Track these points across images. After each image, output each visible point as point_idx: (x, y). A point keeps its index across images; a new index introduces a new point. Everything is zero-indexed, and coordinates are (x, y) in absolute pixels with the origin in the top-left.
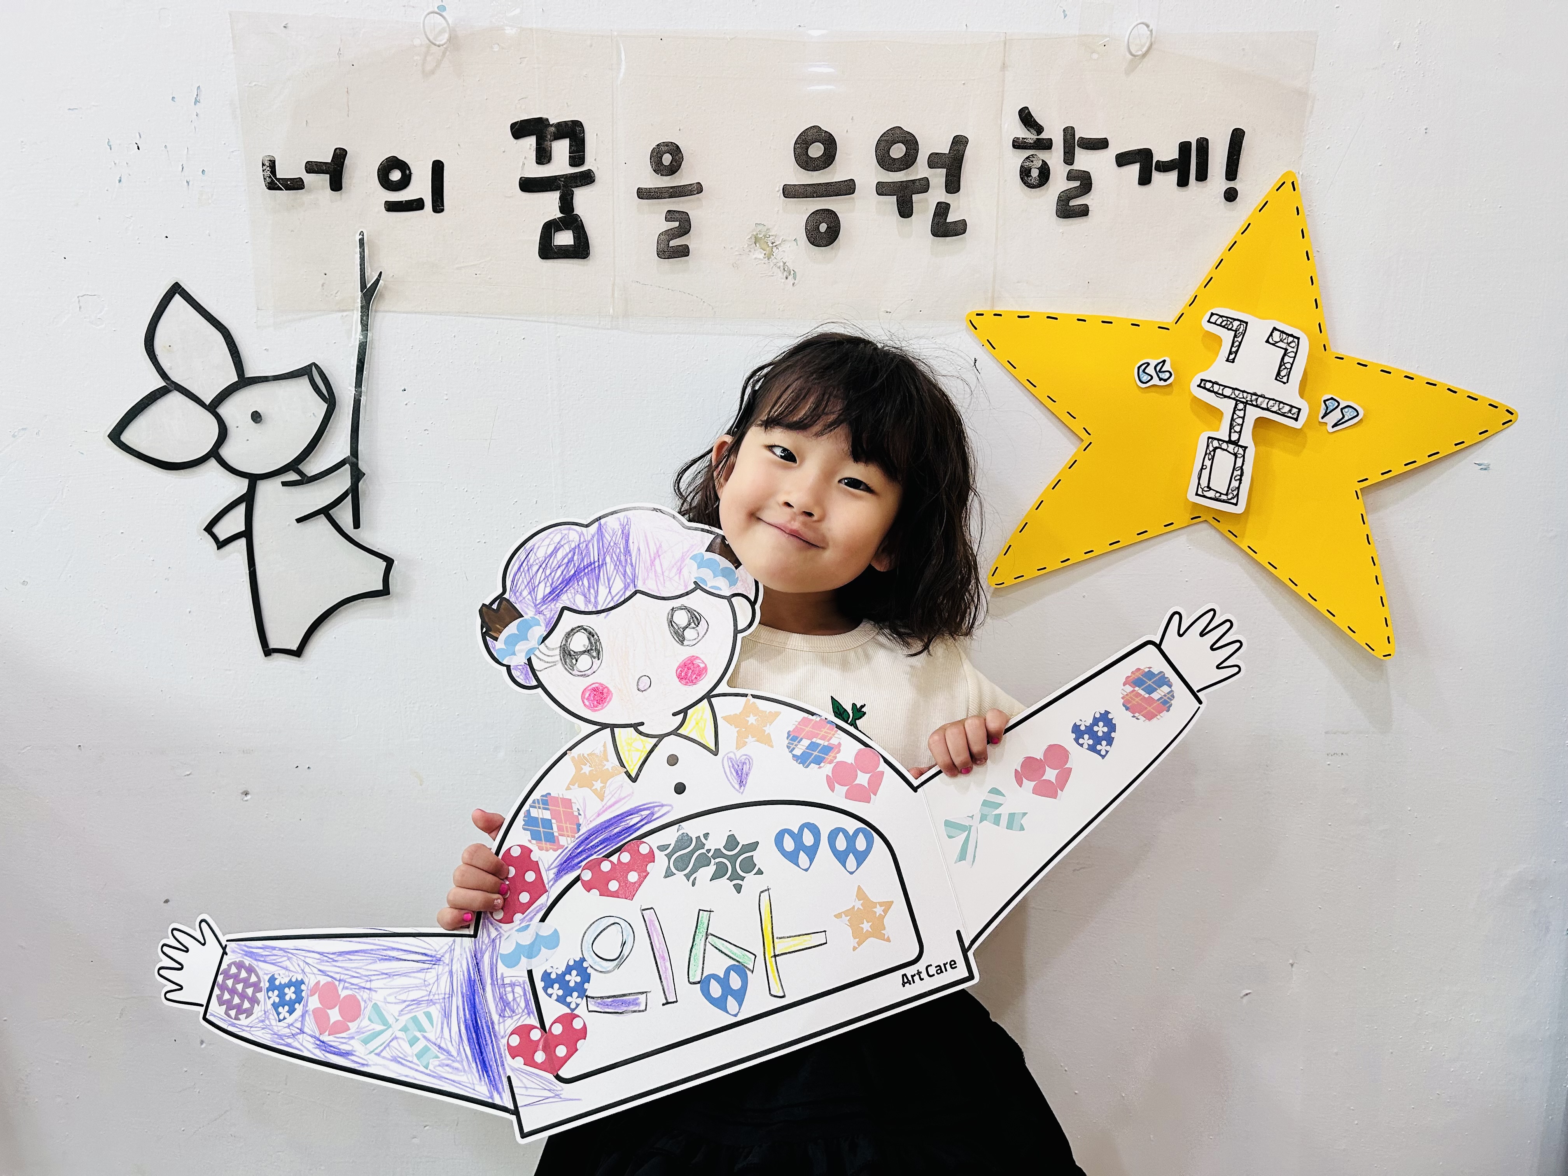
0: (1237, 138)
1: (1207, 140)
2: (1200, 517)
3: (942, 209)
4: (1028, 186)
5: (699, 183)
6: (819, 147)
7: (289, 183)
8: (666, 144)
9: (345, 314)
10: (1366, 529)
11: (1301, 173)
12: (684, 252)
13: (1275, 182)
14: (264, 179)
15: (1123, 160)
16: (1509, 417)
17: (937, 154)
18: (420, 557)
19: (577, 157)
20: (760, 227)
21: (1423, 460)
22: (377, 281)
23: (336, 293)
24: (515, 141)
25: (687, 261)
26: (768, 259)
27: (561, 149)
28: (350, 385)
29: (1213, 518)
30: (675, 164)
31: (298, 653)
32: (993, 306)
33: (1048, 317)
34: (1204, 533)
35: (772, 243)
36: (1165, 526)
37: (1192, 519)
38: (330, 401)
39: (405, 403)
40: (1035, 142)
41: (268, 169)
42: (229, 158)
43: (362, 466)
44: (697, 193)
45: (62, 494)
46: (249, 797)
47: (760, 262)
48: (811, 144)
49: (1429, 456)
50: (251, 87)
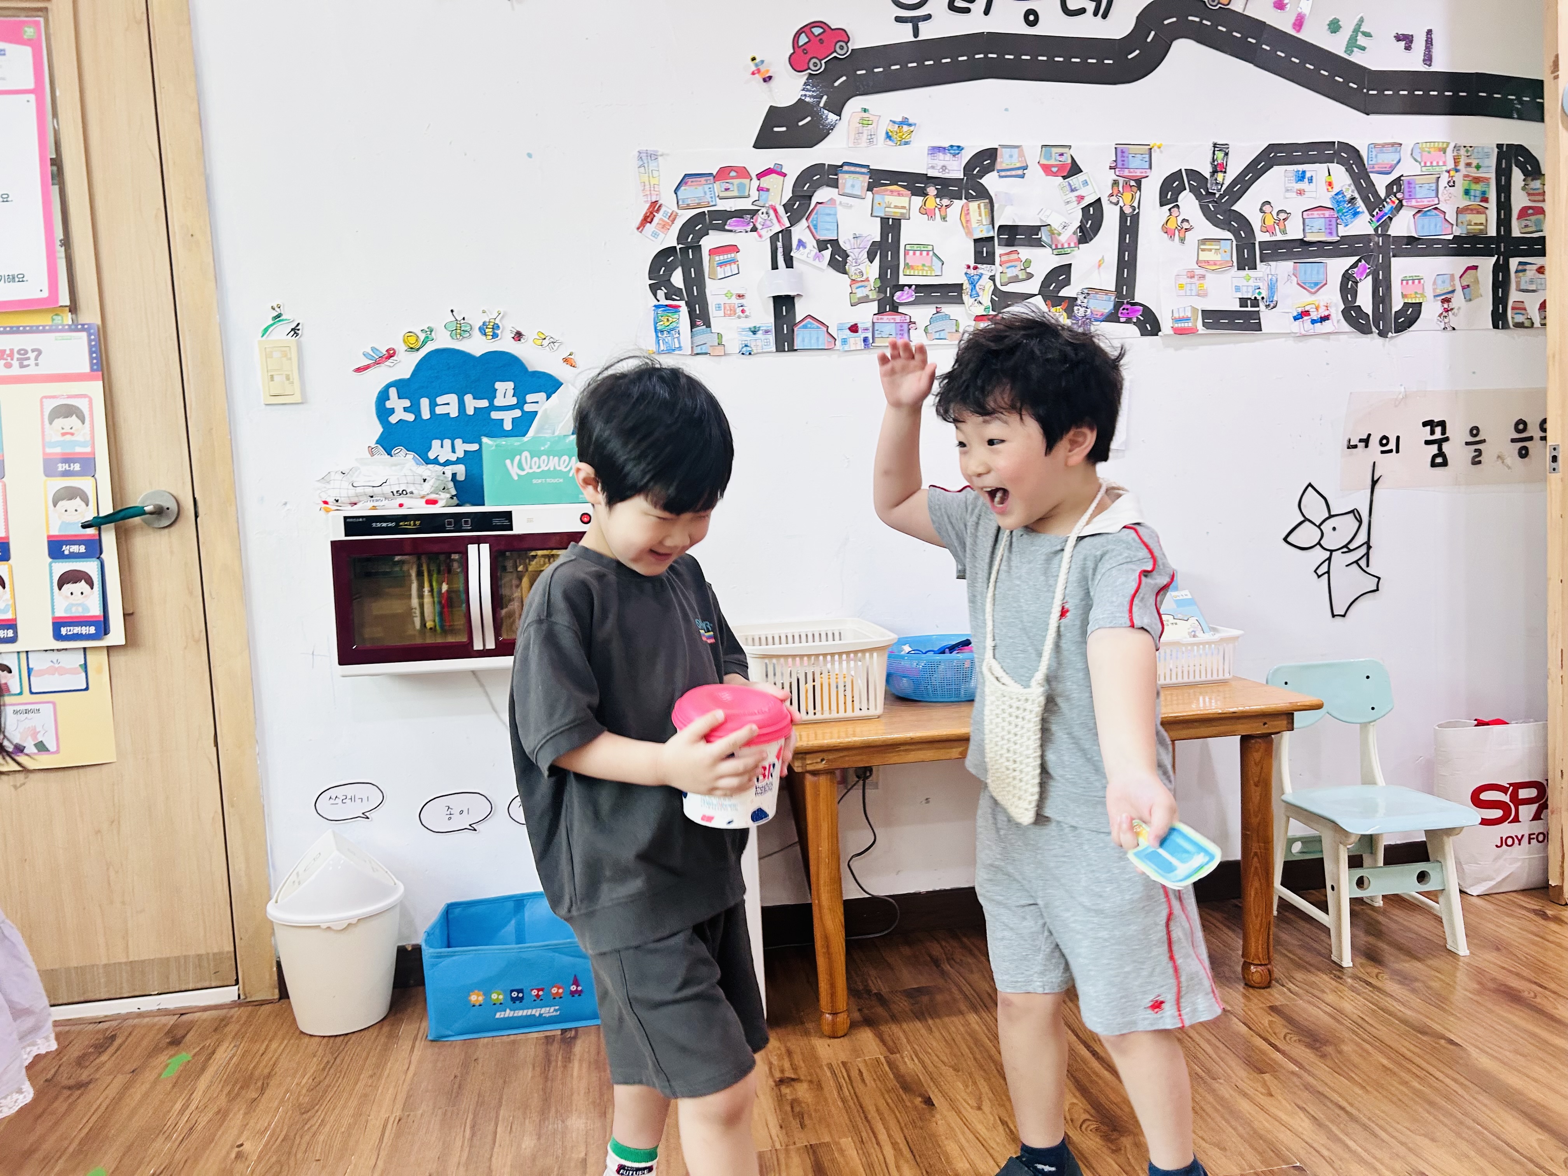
5: (1484, 439)
6: (1522, 425)
7: (1353, 446)
8: (1474, 426)
9: (1366, 490)
12: (1480, 462)
14: (1347, 445)
18: (1388, 577)
19: (1444, 432)
20: (1503, 453)
22: (1377, 478)
23: (1362, 484)
24: (1423, 428)
25: (1481, 466)
26: (1502, 463)
27: (1438, 430)
28: (1367, 515)
30: (1477, 433)
31: (1344, 616)
35: (1504, 458)
38: (1360, 521)
41: (1348, 442)
43: (1371, 544)
44: (1484, 443)
48: (1519, 425)
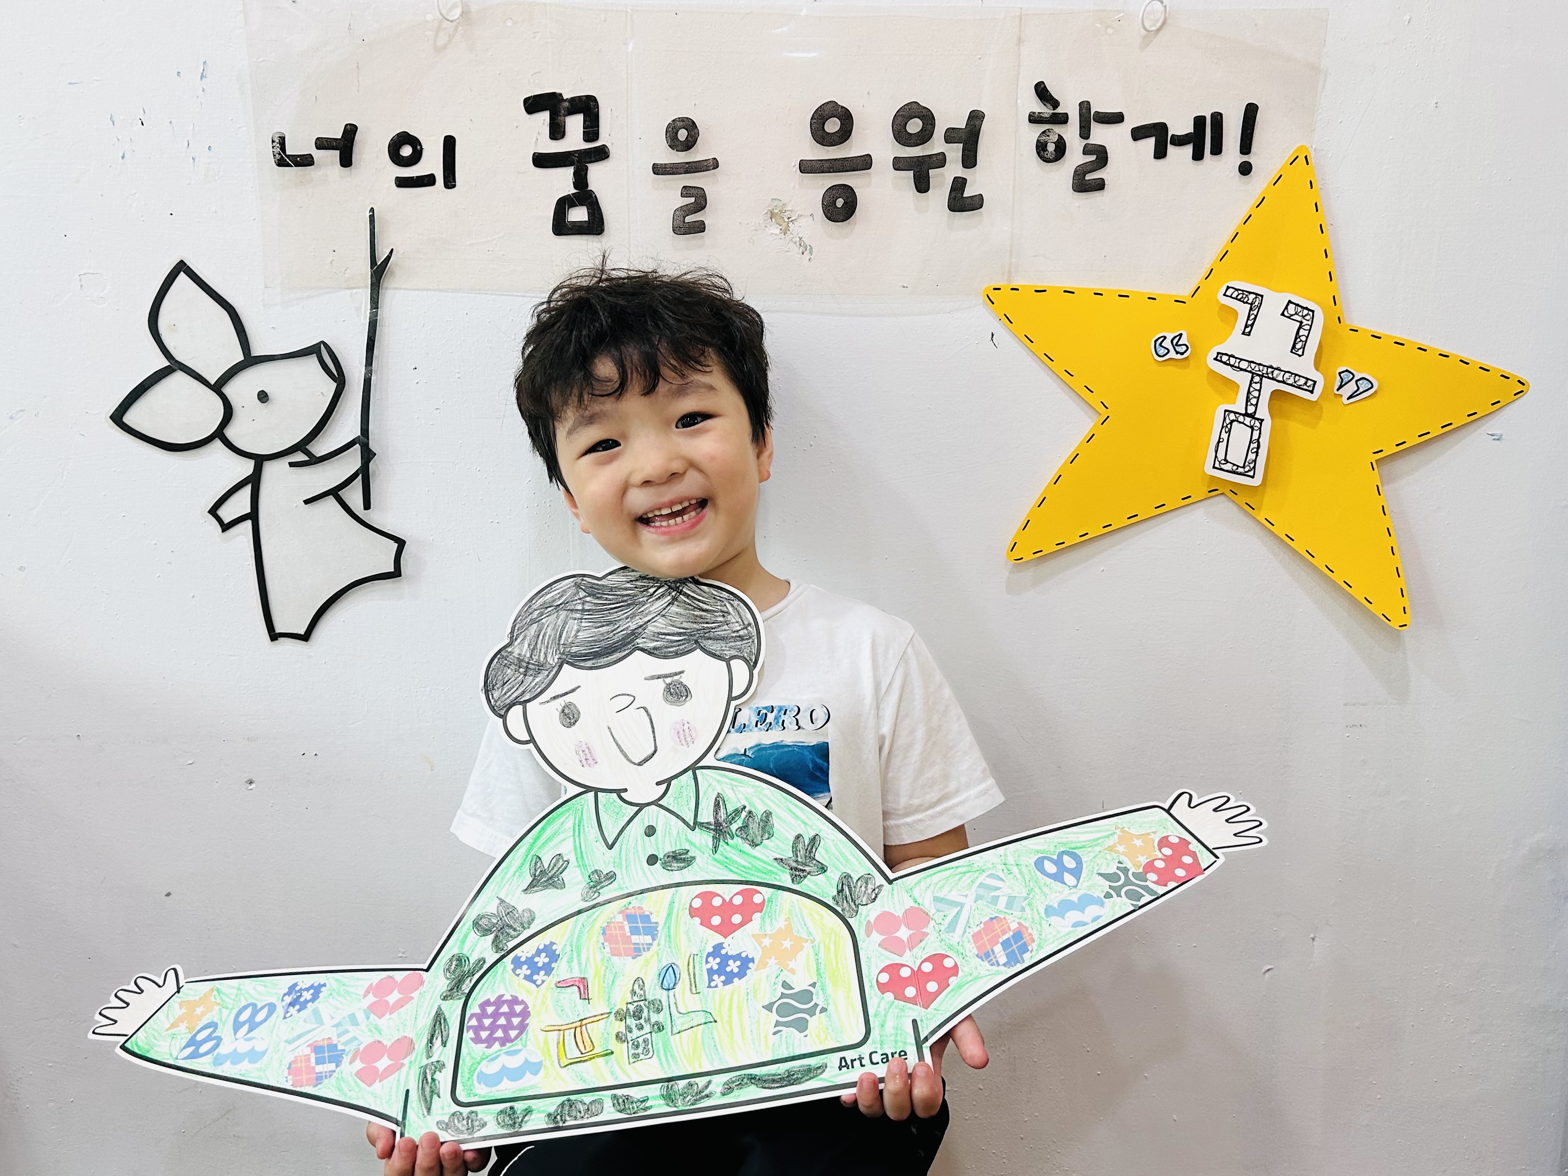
0: (1251, 112)
1: (1221, 115)
2: (1217, 490)
3: (959, 184)
4: (1043, 160)
5: (715, 159)
6: (835, 121)
7: (298, 159)
8: (682, 120)
9: (354, 291)
10: (1381, 500)
11: (1314, 147)
12: (700, 227)
13: (1289, 156)
14: (274, 156)
15: (1138, 134)
16: (1521, 387)
17: (953, 129)
18: (431, 538)
19: (591, 131)
20: (776, 203)
21: (1436, 431)
22: (388, 258)
23: (346, 270)
24: (529, 116)
25: (702, 237)
26: (785, 234)
27: (575, 124)
28: (360, 363)
29: (1231, 490)
30: (691, 140)
31: (305, 637)
32: (1009, 281)
33: (1065, 291)
34: (1222, 505)
35: (788, 219)
36: (1183, 499)
37: (1210, 492)
38: (340, 379)
39: (416, 381)
40: (1051, 116)
41: (278, 145)
42: (237, 134)
43: (373, 446)
44: (713, 169)
45: (62, 477)
46: (253, 786)
47: (776, 237)
48: (827, 120)
49: (1443, 427)
50: (260, 62)
